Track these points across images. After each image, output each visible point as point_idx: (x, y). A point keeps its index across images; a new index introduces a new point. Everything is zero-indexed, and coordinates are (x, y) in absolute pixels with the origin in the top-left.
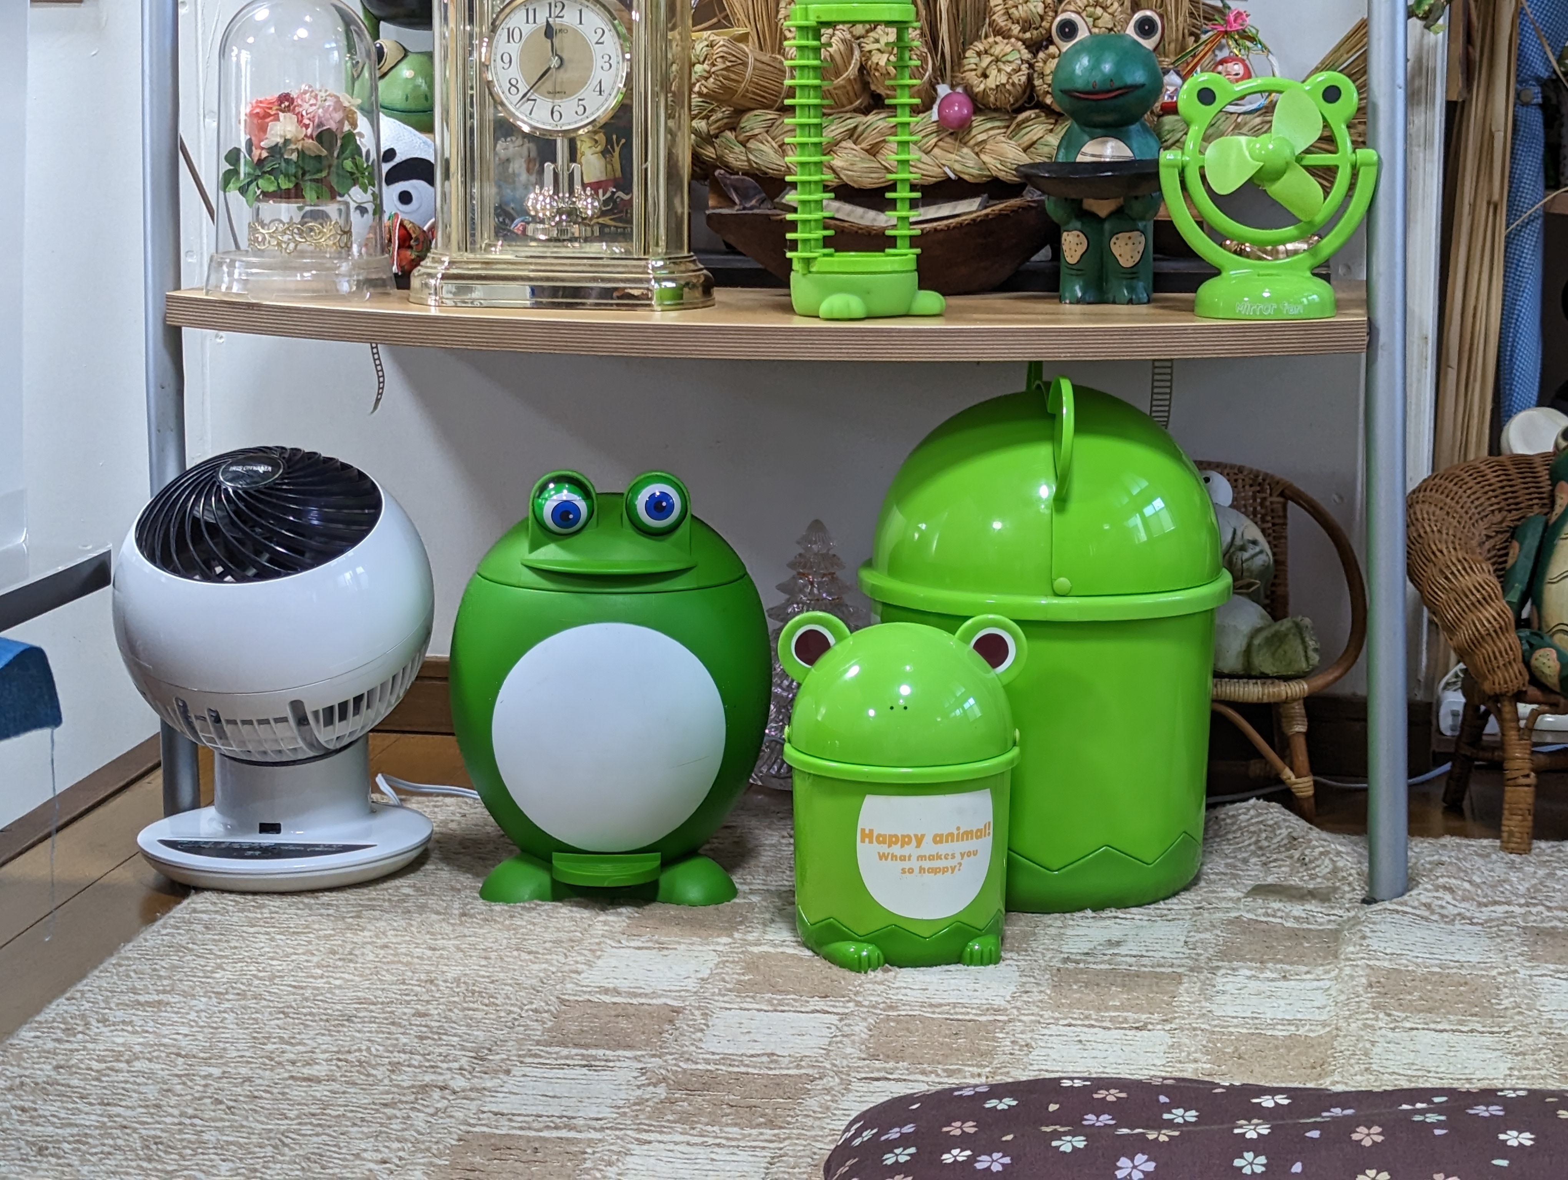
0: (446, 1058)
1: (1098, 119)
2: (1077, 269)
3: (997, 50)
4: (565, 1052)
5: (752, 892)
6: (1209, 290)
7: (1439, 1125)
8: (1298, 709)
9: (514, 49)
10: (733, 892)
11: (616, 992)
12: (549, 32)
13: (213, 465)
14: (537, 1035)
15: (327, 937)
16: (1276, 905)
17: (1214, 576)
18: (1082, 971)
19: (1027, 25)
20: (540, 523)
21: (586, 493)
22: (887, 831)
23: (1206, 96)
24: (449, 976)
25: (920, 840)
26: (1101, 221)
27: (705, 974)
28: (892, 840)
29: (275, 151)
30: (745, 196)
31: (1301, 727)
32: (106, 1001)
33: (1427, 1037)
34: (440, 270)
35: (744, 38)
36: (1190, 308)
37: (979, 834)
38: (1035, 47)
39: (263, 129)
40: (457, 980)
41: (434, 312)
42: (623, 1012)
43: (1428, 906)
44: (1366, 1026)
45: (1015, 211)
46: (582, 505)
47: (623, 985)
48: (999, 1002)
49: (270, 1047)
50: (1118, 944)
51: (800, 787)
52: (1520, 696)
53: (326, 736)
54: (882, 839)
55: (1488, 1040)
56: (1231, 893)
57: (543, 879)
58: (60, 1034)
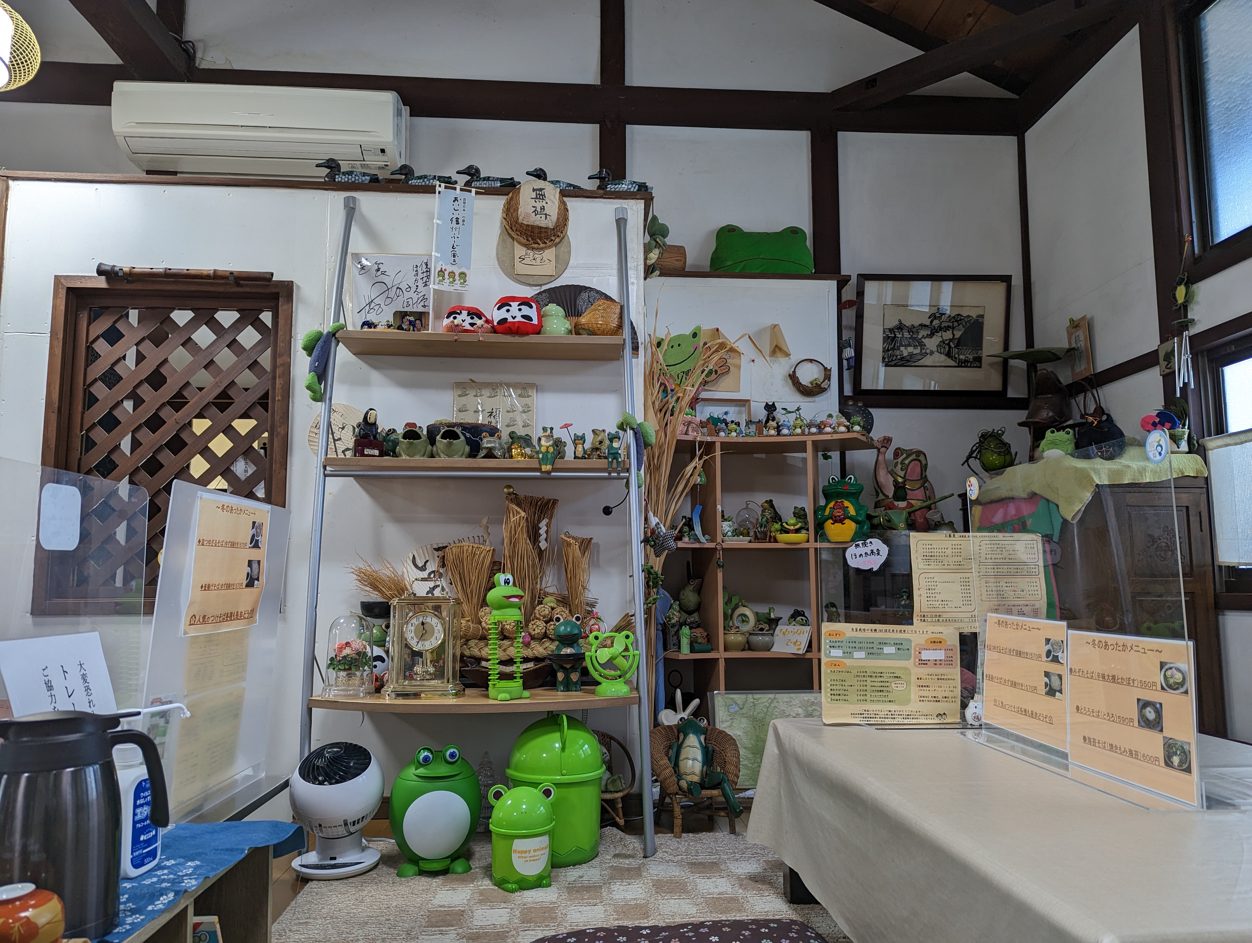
0: (398, 935)
1: (566, 642)
2: (562, 682)
3: (537, 624)
4: (433, 929)
5: (476, 868)
6: (599, 688)
7: (693, 936)
8: (620, 800)
9: (413, 628)
10: (471, 869)
11: (444, 906)
12: (423, 624)
13: (323, 749)
14: (424, 924)
15: (354, 894)
16: (621, 860)
17: (602, 766)
18: (575, 887)
19: (544, 617)
20: (419, 762)
21: (432, 753)
22: (520, 850)
23: (596, 638)
24: (393, 905)
25: (530, 851)
26: (567, 669)
27: (468, 898)
28: (522, 852)
29: (344, 657)
30: (472, 665)
31: (620, 806)
32: (290, 923)
33: (672, 901)
34: (390, 690)
35: (468, 621)
36: (593, 692)
37: (546, 848)
38: (547, 622)
39: (341, 651)
40: (396, 906)
41: (387, 702)
42: (448, 913)
43: (662, 858)
44: (656, 899)
45: (544, 666)
46: (431, 756)
47: (446, 904)
48: (554, 900)
49: (344, 936)
50: (582, 877)
51: (494, 836)
52: (677, 794)
53: (352, 829)
54: (519, 852)
55: (688, 901)
56: (608, 857)
57: (416, 868)
58: (278, 937)
